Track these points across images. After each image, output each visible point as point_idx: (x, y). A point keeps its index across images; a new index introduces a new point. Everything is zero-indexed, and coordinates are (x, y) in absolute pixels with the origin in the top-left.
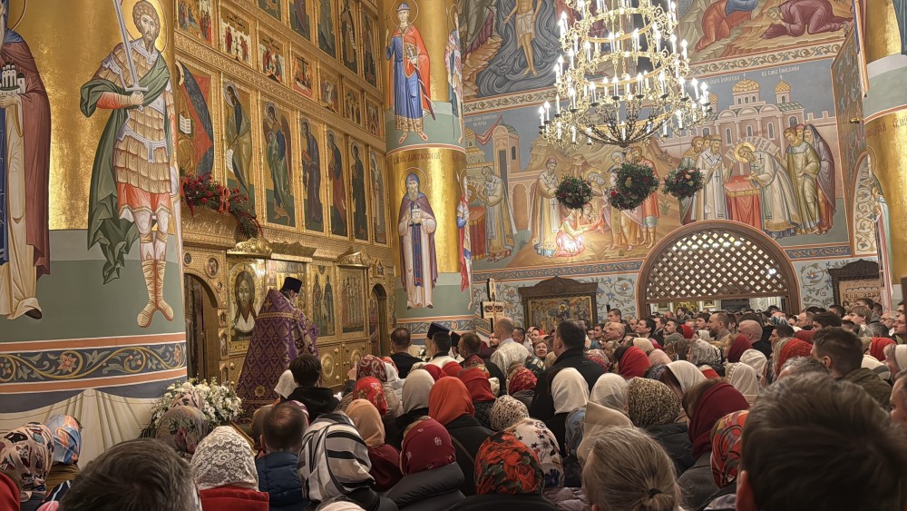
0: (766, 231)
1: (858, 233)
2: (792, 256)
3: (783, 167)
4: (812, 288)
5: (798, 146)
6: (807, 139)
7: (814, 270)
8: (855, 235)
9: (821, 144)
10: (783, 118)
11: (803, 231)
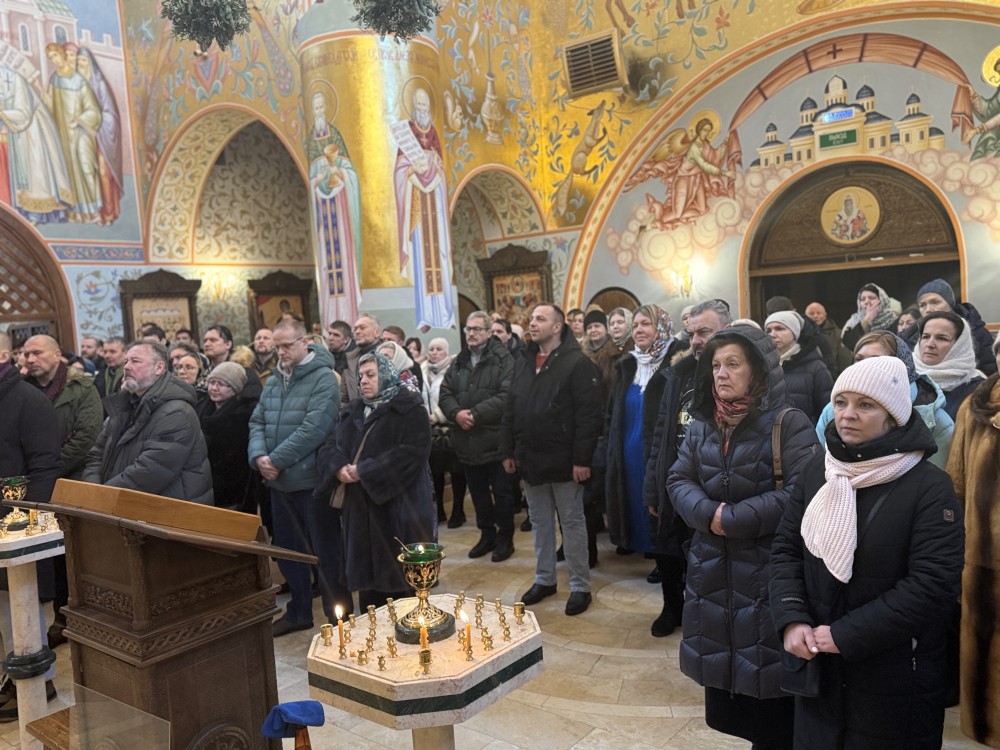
0: (20, 209)
1: (156, 229)
2: (62, 256)
3: (46, 106)
4: (92, 308)
5: (71, 77)
6: (82, 70)
7: (95, 280)
8: (152, 233)
9: (103, 86)
10: (46, 23)
11: (79, 217)
